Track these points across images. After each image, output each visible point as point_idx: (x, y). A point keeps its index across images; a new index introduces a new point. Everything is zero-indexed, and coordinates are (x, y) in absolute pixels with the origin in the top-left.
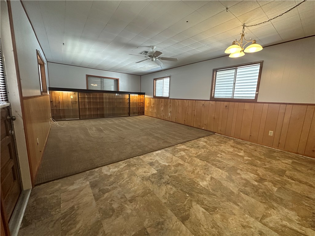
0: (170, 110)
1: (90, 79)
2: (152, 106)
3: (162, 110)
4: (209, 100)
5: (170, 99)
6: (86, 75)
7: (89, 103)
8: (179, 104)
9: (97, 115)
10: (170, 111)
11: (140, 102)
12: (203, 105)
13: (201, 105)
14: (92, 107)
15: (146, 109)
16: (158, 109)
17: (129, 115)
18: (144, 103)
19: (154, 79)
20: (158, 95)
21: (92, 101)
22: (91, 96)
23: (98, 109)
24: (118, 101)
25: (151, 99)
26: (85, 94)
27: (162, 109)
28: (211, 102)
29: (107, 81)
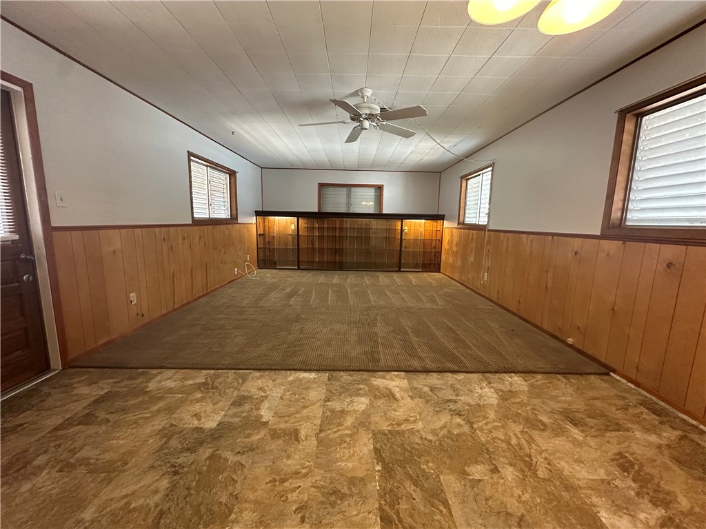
0: (487, 263)
1: (325, 190)
2: (455, 249)
3: (470, 263)
4: (599, 233)
5: (489, 230)
6: (319, 184)
7: (321, 237)
8: (507, 248)
9: (335, 263)
10: (487, 268)
11: (434, 238)
12: (576, 253)
13: (570, 255)
14: (325, 246)
15: (443, 257)
16: (464, 259)
17: (400, 269)
18: (441, 241)
19: (462, 178)
20: (468, 221)
21: (326, 234)
22: (326, 226)
23: (336, 251)
24: (378, 236)
25: (454, 230)
26: (315, 221)
27: (472, 259)
28: (604, 243)
29: (359, 193)
